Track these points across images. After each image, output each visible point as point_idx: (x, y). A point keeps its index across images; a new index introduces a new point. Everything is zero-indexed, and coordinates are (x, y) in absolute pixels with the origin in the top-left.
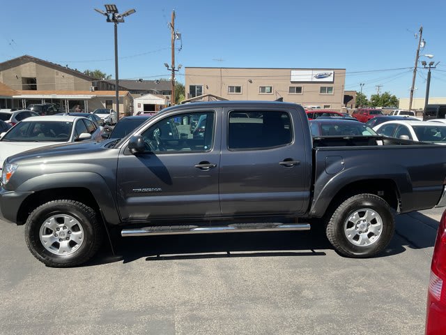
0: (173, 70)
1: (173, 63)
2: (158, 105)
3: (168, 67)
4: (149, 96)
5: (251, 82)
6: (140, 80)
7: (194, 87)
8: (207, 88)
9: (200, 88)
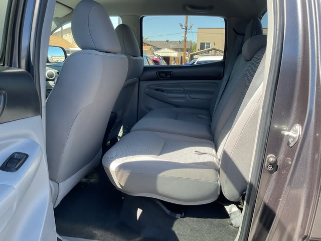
0: (186, 29)
1: (187, 22)
2: (171, 57)
3: (182, 26)
4: (166, 50)
6: (167, 41)
7: (204, 43)
9: (209, 44)
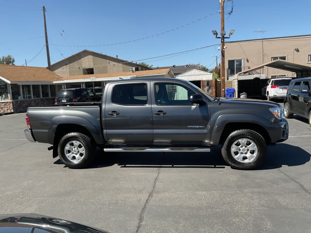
0: (223, 38)
1: (223, 29)
3: (217, 34)
4: (194, 71)
5: (298, 50)
7: (233, 61)
8: (248, 61)
9: (240, 61)
